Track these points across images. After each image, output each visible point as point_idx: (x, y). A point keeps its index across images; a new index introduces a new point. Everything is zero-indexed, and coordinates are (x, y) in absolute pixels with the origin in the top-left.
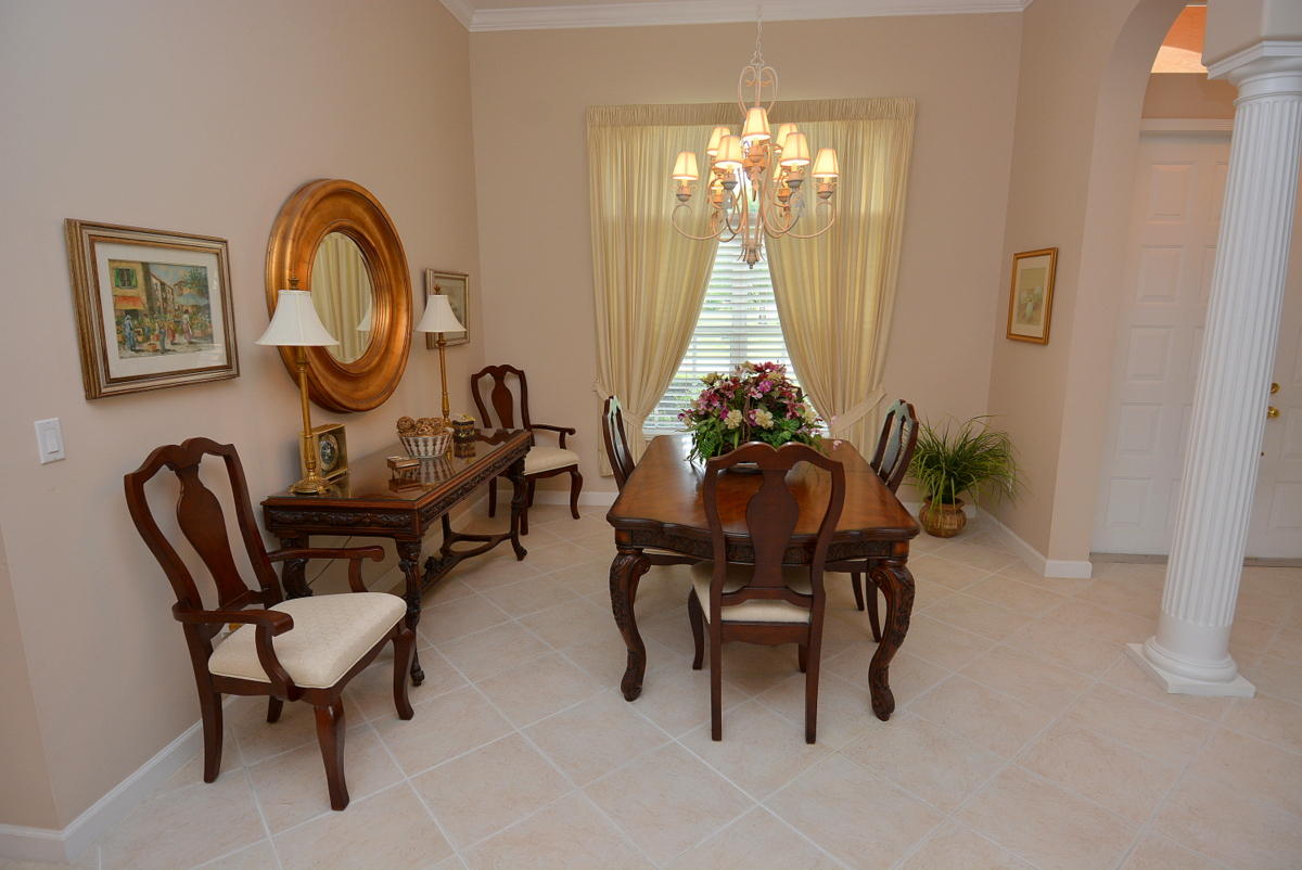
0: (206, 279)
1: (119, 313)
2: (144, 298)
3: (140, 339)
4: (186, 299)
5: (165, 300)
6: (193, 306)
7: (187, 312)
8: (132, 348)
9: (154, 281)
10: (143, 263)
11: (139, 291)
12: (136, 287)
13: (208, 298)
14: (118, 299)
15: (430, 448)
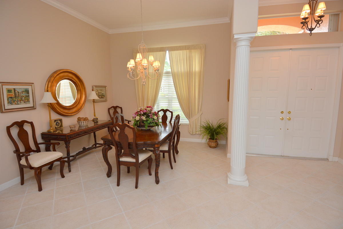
0: (29, 90)
1: (8, 98)
2: (14, 95)
3: (13, 102)
4: (24, 94)
5: (19, 95)
6: (25, 96)
7: (24, 97)
8: (11, 104)
9: (16, 91)
10: (14, 89)
11: (13, 93)
12: (12, 93)
13: (29, 94)
14: (8, 95)
15: (84, 123)
